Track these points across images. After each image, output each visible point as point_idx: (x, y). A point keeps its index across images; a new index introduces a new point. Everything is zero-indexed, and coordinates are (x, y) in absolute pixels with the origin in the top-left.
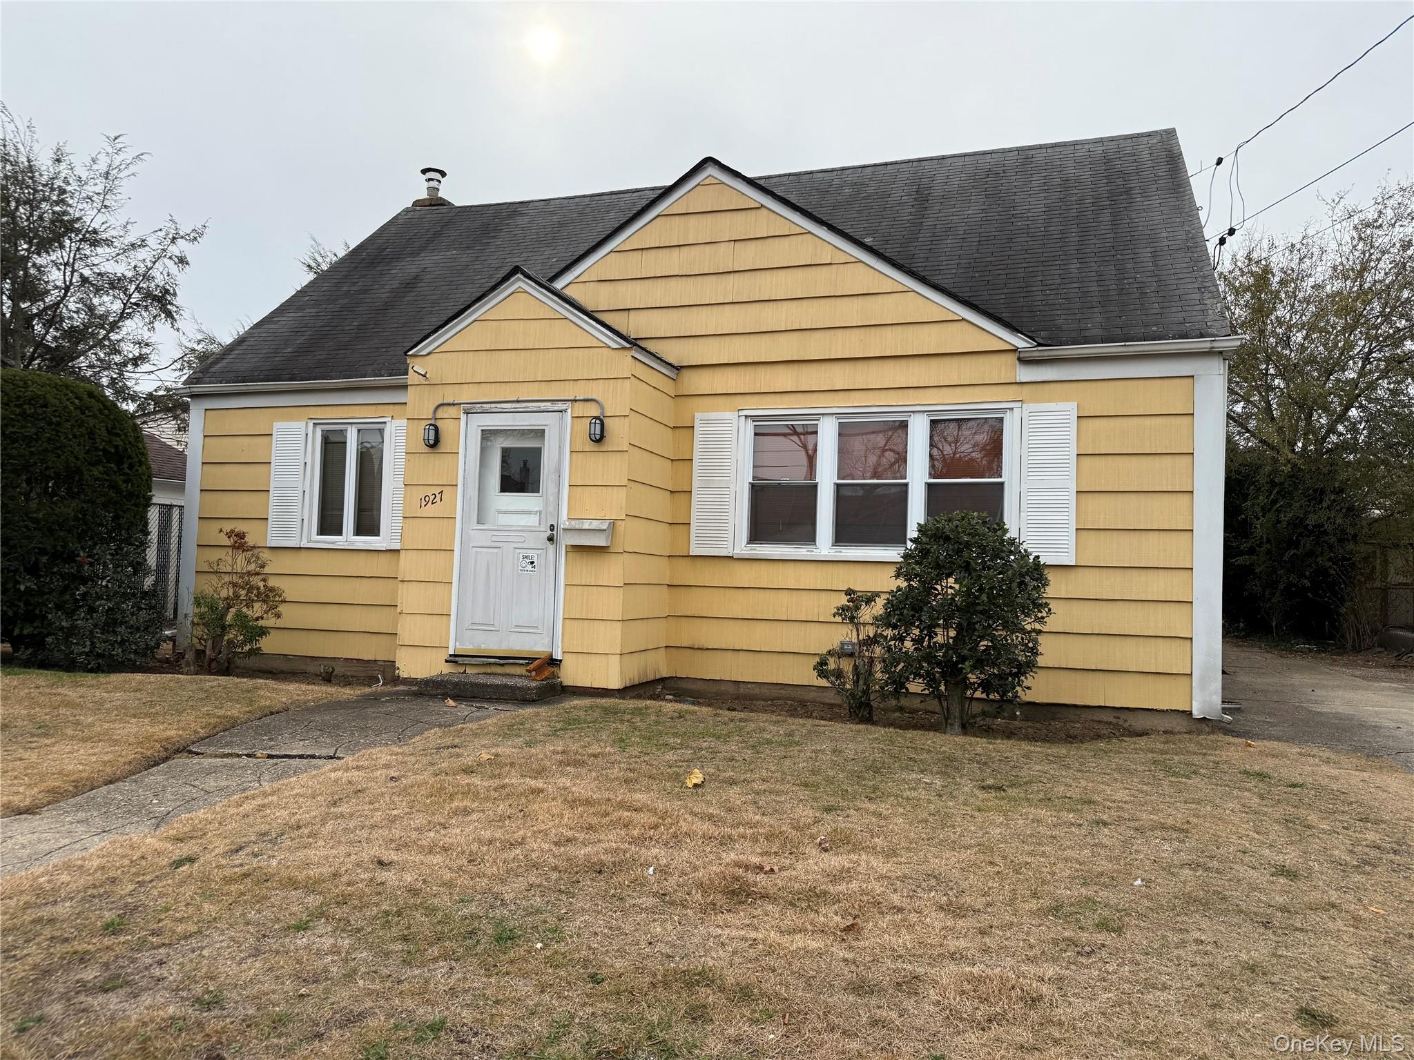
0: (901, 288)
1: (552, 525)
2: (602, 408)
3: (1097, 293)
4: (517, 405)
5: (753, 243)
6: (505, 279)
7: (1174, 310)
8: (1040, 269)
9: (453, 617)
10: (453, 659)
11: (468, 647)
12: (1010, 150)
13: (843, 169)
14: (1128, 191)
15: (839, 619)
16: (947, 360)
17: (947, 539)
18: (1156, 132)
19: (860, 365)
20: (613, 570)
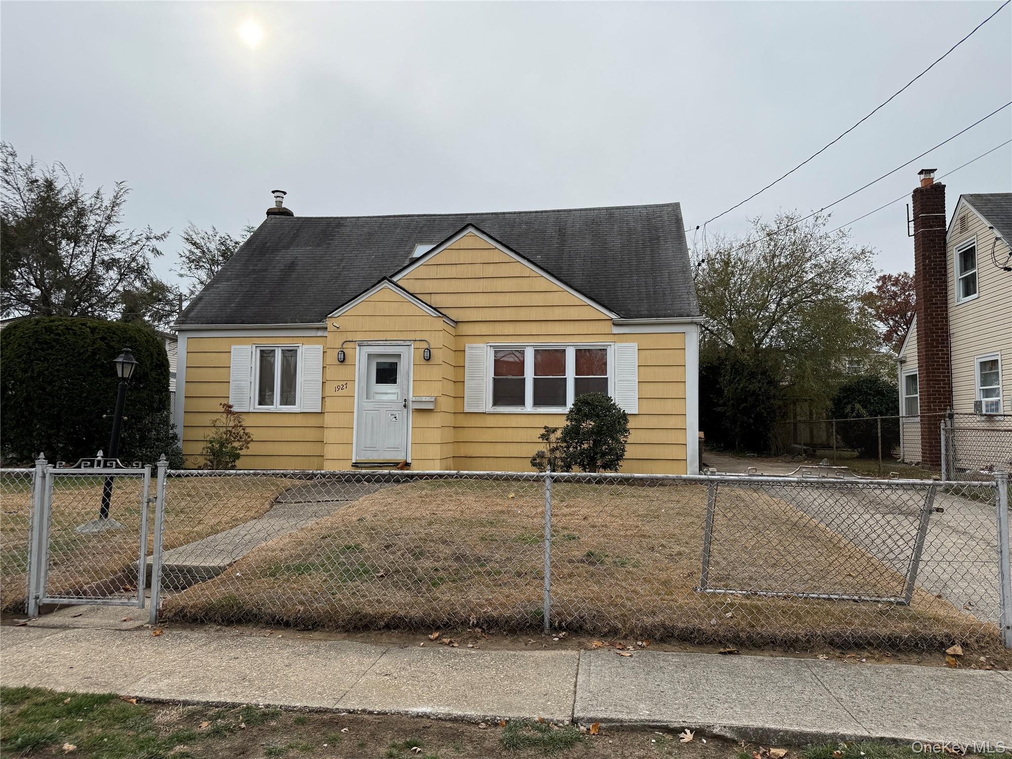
0: (561, 290)
1: (405, 399)
2: (429, 344)
3: (644, 293)
4: (386, 342)
5: (492, 264)
6: (379, 282)
7: (677, 302)
8: (620, 279)
9: (354, 445)
10: (356, 465)
11: (363, 458)
12: (602, 209)
13: (520, 213)
14: (658, 238)
15: (541, 440)
16: (582, 323)
17: (589, 404)
18: (671, 204)
19: (543, 323)
20: (436, 420)
